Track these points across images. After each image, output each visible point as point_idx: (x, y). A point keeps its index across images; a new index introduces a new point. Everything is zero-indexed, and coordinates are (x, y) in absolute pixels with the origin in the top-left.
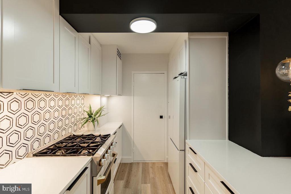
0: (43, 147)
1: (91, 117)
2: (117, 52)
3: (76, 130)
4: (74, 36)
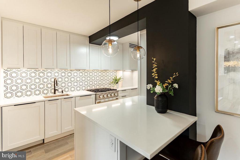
0: (91, 89)
1: (116, 81)
2: (130, 45)
3: (110, 87)
4: (98, 48)
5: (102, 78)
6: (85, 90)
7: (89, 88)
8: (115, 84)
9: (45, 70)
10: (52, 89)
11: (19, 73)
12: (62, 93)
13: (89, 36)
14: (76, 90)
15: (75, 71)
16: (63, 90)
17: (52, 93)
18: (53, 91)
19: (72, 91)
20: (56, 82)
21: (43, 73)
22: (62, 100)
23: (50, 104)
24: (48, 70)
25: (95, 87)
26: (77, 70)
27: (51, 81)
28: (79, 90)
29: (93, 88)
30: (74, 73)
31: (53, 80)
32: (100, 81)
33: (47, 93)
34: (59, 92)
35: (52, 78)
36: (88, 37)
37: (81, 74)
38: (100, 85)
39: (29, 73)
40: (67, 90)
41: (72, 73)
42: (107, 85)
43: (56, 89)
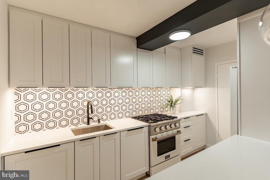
0: (137, 115)
1: (172, 104)
2: (193, 50)
3: (163, 111)
4: (149, 54)
5: (152, 99)
6: (129, 117)
7: (134, 114)
8: (172, 108)
9: (75, 89)
10: (84, 117)
11: (37, 94)
12: (99, 122)
13: (136, 38)
14: (117, 118)
15: (116, 90)
16: (100, 118)
17: (84, 123)
18: (86, 120)
19: (111, 119)
20: (90, 106)
21: (71, 93)
22: (101, 137)
23: (82, 146)
24: (78, 88)
25: (142, 113)
26: (118, 88)
27: (83, 105)
28: (122, 118)
29: (141, 113)
30: (115, 92)
31: (86, 104)
32: (149, 103)
33: (77, 124)
34: (94, 122)
35: (84, 101)
36: (134, 39)
37: (124, 94)
38: (149, 109)
39: (51, 93)
40: (105, 117)
41: (113, 92)
42: (158, 108)
43: (90, 116)
